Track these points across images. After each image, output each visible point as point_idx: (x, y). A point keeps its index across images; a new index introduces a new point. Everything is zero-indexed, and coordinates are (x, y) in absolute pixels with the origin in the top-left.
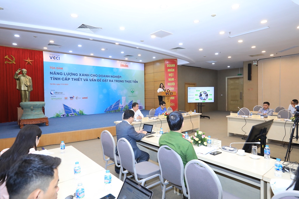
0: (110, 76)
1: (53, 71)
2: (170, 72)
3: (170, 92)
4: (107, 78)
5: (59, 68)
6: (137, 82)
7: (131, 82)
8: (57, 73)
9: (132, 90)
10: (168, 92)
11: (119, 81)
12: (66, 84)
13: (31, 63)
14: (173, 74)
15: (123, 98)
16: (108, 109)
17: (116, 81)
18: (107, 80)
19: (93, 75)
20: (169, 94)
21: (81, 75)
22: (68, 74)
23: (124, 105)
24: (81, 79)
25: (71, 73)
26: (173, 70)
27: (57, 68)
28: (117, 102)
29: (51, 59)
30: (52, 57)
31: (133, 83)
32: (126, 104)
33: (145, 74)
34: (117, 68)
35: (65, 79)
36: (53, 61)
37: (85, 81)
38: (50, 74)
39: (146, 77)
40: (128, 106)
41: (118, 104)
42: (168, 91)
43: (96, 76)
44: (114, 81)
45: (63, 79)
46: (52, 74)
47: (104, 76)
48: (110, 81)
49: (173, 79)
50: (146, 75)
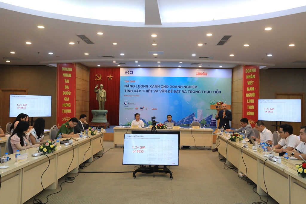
0: (183, 87)
1: (127, 84)
2: (249, 80)
4: (179, 89)
5: (132, 81)
6: (220, 92)
7: (210, 92)
8: (130, 85)
9: (212, 102)
10: (219, 105)
11: (194, 92)
12: (137, 96)
13: (111, 78)
14: (253, 82)
15: (198, 111)
16: (179, 122)
17: (190, 92)
18: (179, 91)
19: (164, 86)
20: (220, 107)
21: (152, 86)
22: (139, 86)
23: (200, 119)
24: (151, 90)
25: (142, 85)
26: (254, 77)
27: (131, 81)
28: (190, 115)
29: (126, 73)
30: (127, 71)
31: (213, 94)
32: (203, 119)
33: (232, 82)
34: (192, 78)
35: (136, 91)
36: (127, 75)
37: (155, 92)
39: (234, 86)
40: (206, 120)
41: (193, 117)
43: (167, 87)
44: (187, 92)
45: (135, 91)
46: (126, 87)
47: (176, 87)
48: (183, 91)
49: (253, 89)
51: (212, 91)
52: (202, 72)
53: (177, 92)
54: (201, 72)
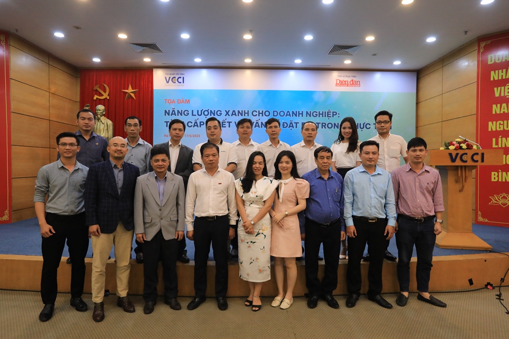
0: (305, 114)
1: (170, 108)
2: (502, 83)
3: (470, 153)
4: (294, 119)
5: (183, 101)
7: (368, 126)
8: (178, 111)
10: (461, 152)
11: (330, 126)
12: (195, 136)
13: (133, 95)
17: (320, 125)
18: (294, 125)
19: (259, 113)
21: (230, 113)
22: (200, 114)
24: (229, 123)
25: (208, 111)
27: (179, 102)
29: (168, 82)
30: (170, 78)
33: (417, 103)
34: (325, 92)
35: (193, 124)
38: (165, 115)
39: (422, 111)
42: (461, 148)
43: (267, 114)
45: (190, 125)
46: (169, 114)
47: (288, 114)
50: (421, 105)
51: (372, 124)
52: (349, 79)
53: (291, 125)
54: (346, 79)
